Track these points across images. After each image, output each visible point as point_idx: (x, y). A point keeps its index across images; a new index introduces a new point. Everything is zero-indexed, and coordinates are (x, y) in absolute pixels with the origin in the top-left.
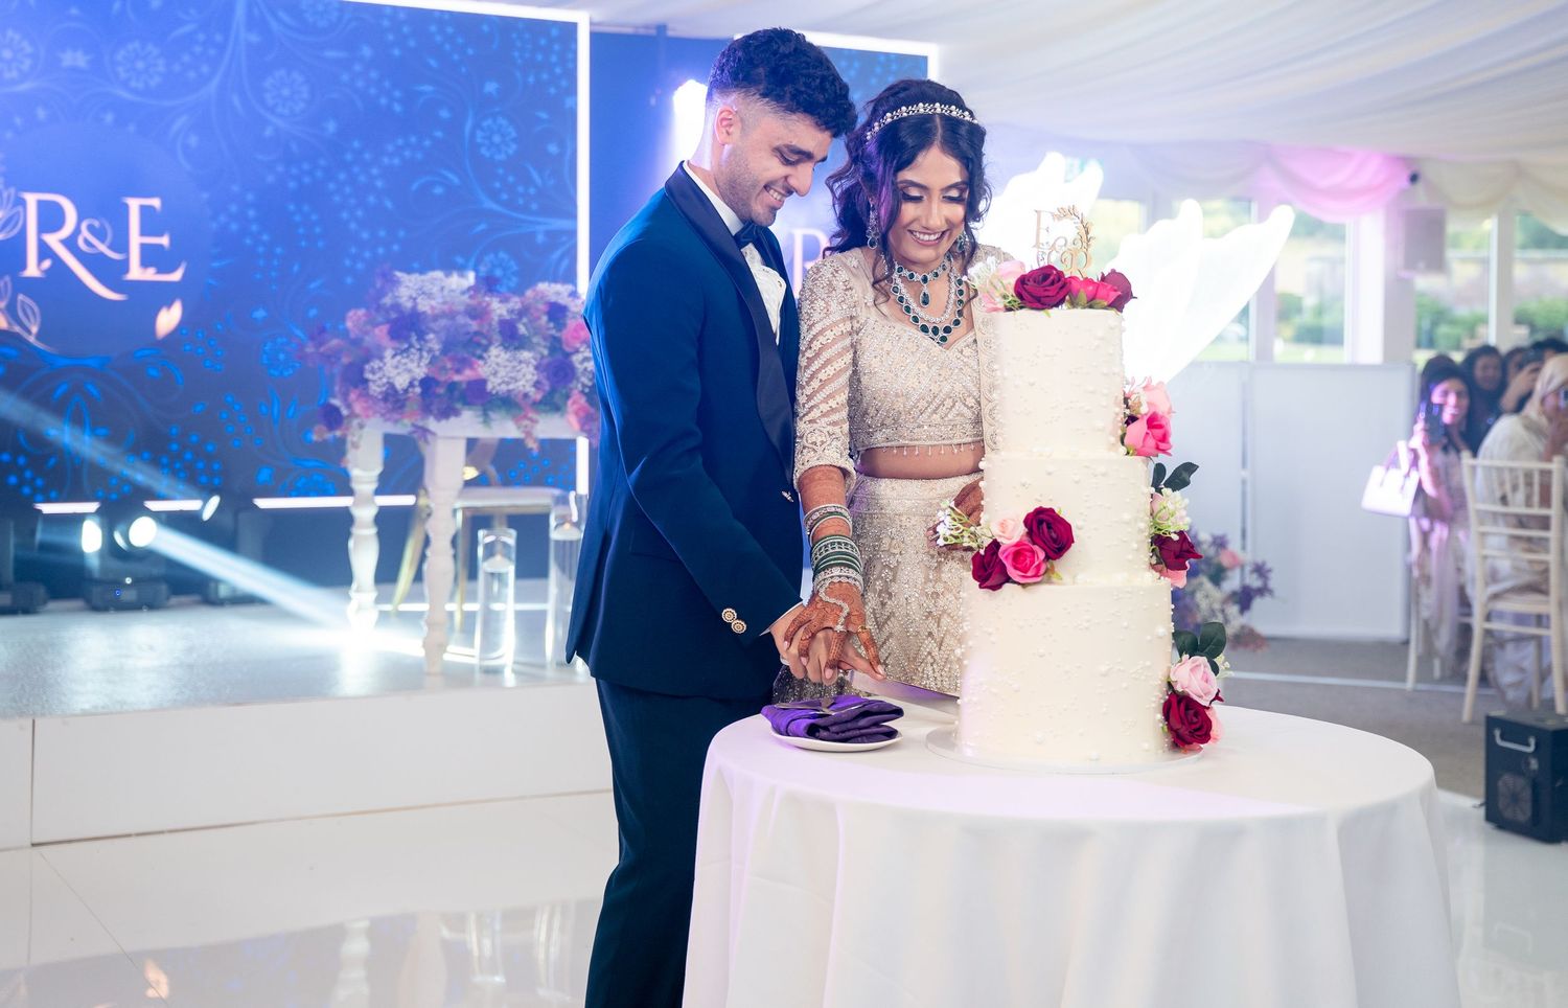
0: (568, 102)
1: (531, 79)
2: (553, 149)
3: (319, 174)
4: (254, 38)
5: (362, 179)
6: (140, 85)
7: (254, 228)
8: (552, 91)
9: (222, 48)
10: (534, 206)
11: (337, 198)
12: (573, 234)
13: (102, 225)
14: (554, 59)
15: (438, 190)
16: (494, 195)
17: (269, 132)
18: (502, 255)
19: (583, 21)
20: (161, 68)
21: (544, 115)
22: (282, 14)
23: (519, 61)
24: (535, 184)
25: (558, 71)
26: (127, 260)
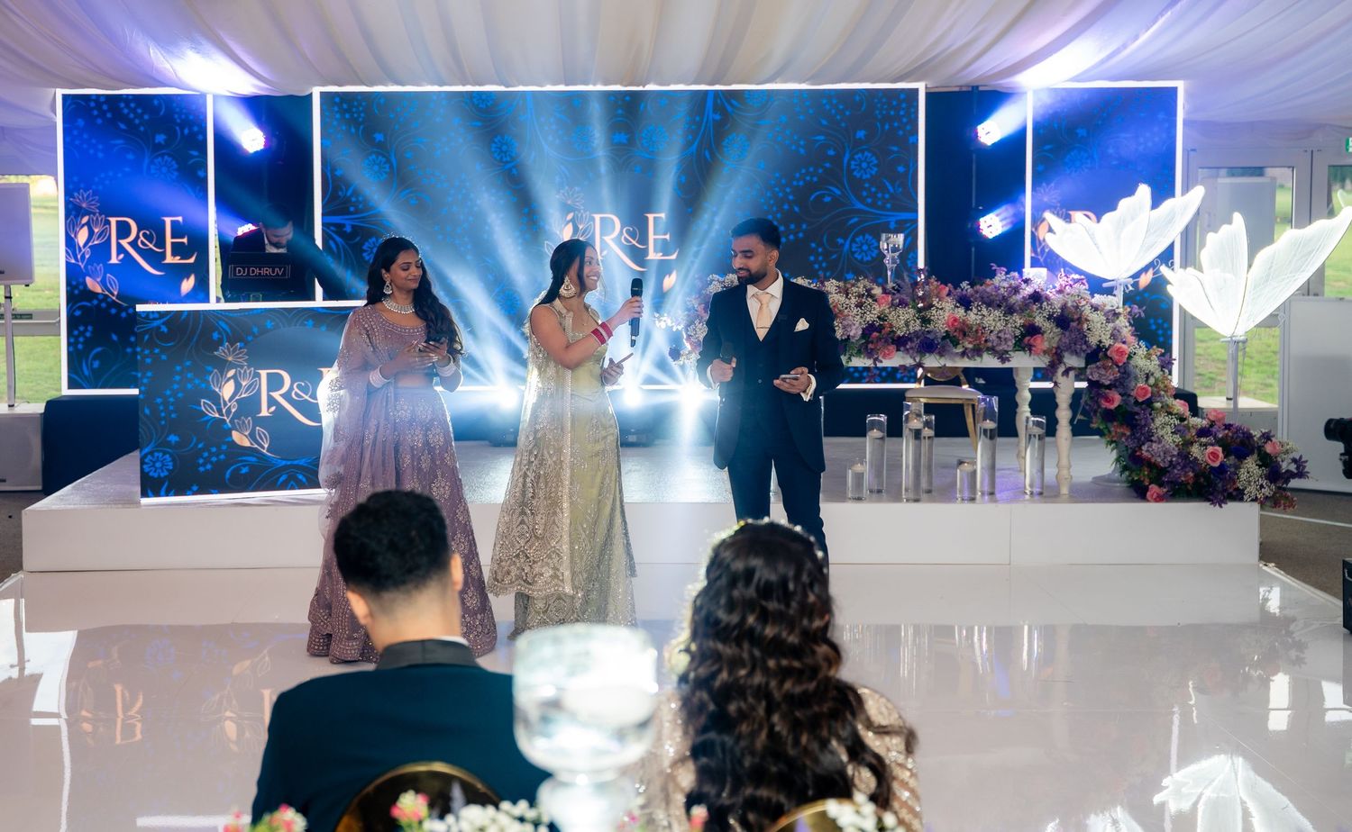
0: (911, 140)
1: (887, 127)
2: (901, 169)
3: (755, 193)
5: (781, 195)
6: (655, 150)
8: (901, 133)
10: (889, 206)
12: (915, 221)
13: (634, 230)
14: (902, 113)
15: (827, 199)
16: (862, 200)
17: (726, 171)
18: (867, 236)
19: (921, 87)
20: (666, 139)
21: (895, 149)
22: (734, 102)
23: (879, 117)
24: (888, 191)
25: (905, 120)
26: (647, 249)
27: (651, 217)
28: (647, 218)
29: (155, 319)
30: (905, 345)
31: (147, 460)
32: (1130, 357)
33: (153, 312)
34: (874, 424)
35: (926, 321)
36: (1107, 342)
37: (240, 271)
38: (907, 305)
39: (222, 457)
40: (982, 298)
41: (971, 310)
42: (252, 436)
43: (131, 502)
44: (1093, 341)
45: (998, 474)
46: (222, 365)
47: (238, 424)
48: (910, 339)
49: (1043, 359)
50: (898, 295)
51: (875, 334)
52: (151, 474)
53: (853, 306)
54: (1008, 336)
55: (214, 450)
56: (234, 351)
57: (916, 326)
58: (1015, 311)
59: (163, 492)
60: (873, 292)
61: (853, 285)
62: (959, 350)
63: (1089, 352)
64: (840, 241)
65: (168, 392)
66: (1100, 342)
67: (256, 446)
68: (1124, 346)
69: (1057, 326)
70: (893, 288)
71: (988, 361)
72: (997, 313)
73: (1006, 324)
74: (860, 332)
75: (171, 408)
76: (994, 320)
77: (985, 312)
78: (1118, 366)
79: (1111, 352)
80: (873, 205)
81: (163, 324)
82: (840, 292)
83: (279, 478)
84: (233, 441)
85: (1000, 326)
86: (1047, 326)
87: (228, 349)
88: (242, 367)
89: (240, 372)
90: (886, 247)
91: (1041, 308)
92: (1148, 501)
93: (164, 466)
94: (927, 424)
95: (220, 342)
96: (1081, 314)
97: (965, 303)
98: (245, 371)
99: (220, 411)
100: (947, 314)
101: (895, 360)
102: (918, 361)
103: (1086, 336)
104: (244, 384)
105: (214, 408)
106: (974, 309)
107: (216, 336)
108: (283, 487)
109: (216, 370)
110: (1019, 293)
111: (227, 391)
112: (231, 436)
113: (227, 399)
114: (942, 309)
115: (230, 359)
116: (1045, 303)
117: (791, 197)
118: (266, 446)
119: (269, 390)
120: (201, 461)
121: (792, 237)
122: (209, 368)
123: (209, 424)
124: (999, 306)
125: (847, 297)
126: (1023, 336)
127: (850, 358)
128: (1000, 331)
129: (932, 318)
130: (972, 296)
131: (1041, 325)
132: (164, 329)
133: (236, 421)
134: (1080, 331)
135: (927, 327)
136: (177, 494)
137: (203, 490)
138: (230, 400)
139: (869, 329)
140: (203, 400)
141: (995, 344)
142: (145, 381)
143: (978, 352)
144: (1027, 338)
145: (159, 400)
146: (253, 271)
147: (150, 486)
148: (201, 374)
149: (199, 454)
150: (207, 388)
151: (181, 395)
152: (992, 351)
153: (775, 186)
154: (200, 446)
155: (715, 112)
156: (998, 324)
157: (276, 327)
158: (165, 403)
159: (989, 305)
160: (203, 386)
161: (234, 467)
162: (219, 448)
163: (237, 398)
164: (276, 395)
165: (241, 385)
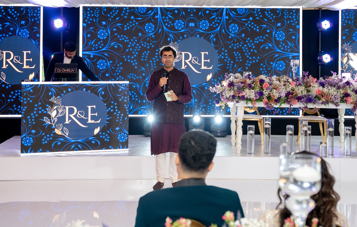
0: (298, 27)
1: (288, 22)
2: (294, 37)
3: (241, 45)
4: (227, 18)
5: (250, 46)
6: (204, 29)
7: (227, 57)
8: (293, 24)
9: (221, 20)
10: (289, 50)
11: (244, 50)
12: (299, 56)
13: (196, 58)
14: (294, 17)
15: (267, 48)
16: (280, 48)
17: (230, 37)
18: (281, 62)
19: (301, 8)
20: (208, 25)
21: (291, 30)
22: (233, 12)
23: (286, 18)
24: (289, 45)
25: (295, 20)
26: (201, 65)
27: (203, 53)
28: (201, 54)
29: (28, 87)
30: (301, 99)
31: (23, 139)
33: (28, 85)
34: (289, 129)
35: (308, 91)
37: (59, 70)
38: (301, 85)
39: (51, 138)
41: (325, 87)
42: (62, 131)
43: (17, 155)
45: (334, 148)
46: (52, 105)
47: (57, 126)
48: (303, 98)
49: (351, 105)
50: (298, 82)
51: (291, 96)
52: (25, 145)
53: (282, 85)
54: (338, 97)
55: (48, 136)
56: (57, 99)
57: (305, 93)
58: (341, 88)
59: (29, 151)
60: (289, 80)
61: (282, 78)
62: (321, 102)
64: (272, 63)
65: (32, 114)
67: (63, 134)
70: (296, 79)
71: (331, 106)
72: (334, 88)
73: (337, 93)
74: (285, 95)
75: (33, 120)
76: (333, 91)
77: (330, 88)
80: (283, 50)
81: (31, 89)
82: (277, 80)
83: (72, 146)
84: (55, 132)
85: (335, 93)
86: (352, 94)
87: (55, 99)
88: (59, 105)
89: (58, 107)
90: (293, 65)
91: (350, 87)
93: (29, 141)
94: (309, 129)
95: (52, 96)
97: (322, 85)
98: (60, 107)
99: (51, 121)
100: (316, 89)
101: (297, 105)
102: (305, 105)
105: (49, 120)
106: (326, 87)
107: (50, 93)
108: (73, 150)
109: (50, 106)
110: (342, 81)
111: (54, 114)
112: (55, 131)
113: (53, 117)
114: (314, 87)
115: (55, 102)
116: (351, 85)
117: (254, 47)
118: (67, 134)
119: (69, 114)
120: (43, 140)
121: (254, 61)
122: (47, 106)
123: (47, 126)
124: (335, 86)
125: (280, 82)
126: (343, 97)
127: (281, 104)
128: (335, 95)
129: (311, 90)
130: (325, 82)
131: (350, 93)
132: (31, 91)
133: (56, 125)
135: (309, 93)
136: (34, 152)
137: (44, 151)
138: (55, 117)
139: (288, 94)
140: (45, 117)
141: (333, 100)
142: (24, 110)
143: (327, 102)
144: (345, 98)
145: (29, 117)
146: (64, 70)
147: (24, 149)
148: (44, 108)
149: (43, 137)
150: (46, 113)
151: (36, 115)
152: (333, 102)
153: (248, 43)
154: (43, 134)
155: (226, 16)
156: (335, 92)
157: (72, 91)
158: (31, 118)
159: (331, 86)
160: (45, 112)
161: (55, 142)
162: (50, 135)
163: (57, 116)
164: (71, 116)
165: (59, 112)
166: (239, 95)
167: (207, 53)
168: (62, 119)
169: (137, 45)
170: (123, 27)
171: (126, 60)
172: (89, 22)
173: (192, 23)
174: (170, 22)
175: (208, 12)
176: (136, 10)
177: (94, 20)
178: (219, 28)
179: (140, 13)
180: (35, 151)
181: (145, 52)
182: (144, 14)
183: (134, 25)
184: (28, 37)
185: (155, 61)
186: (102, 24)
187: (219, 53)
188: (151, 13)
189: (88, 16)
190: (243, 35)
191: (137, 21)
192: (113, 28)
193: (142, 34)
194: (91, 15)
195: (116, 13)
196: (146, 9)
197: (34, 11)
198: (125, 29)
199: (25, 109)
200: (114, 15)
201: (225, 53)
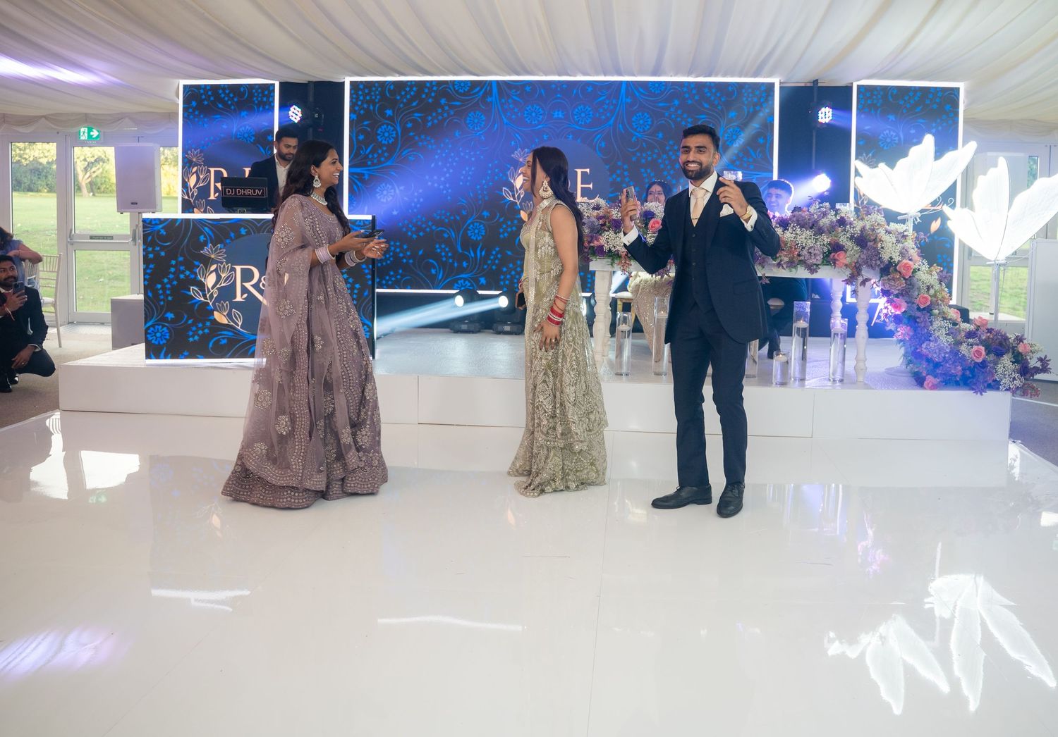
1: (752, 110)
2: (761, 140)
3: (655, 156)
4: (629, 100)
5: (673, 157)
6: (583, 123)
7: (627, 179)
8: (762, 114)
9: (616, 105)
11: (662, 166)
14: (763, 100)
17: (634, 139)
19: (776, 81)
20: (591, 116)
21: (757, 125)
22: (641, 90)
23: (746, 102)
24: (752, 156)
25: (765, 105)
26: (576, 194)
27: (579, 171)
28: (576, 172)
29: (156, 224)
31: (149, 331)
32: (914, 271)
33: (155, 220)
36: (897, 258)
37: (229, 192)
39: (206, 331)
40: (798, 221)
41: (788, 230)
42: (229, 316)
44: (885, 257)
46: (207, 262)
47: (219, 306)
49: (846, 271)
52: (153, 341)
54: (817, 252)
55: (200, 325)
56: (216, 250)
58: (824, 232)
59: (162, 355)
63: (882, 266)
65: (166, 280)
66: (891, 258)
67: (232, 324)
68: (910, 262)
69: (857, 245)
72: (809, 233)
73: (816, 242)
75: (168, 292)
76: (806, 239)
77: (798, 231)
78: (905, 279)
79: (900, 267)
81: (162, 228)
84: (215, 319)
85: (810, 243)
86: (849, 244)
87: (212, 250)
88: (222, 263)
89: (220, 267)
91: (845, 230)
92: (925, 389)
93: (162, 336)
95: (205, 244)
96: (877, 236)
97: (784, 224)
98: (224, 267)
99: (205, 296)
103: (879, 253)
104: (223, 276)
105: (201, 294)
106: (790, 229)
107: (202, 238)
109: (202, 265)
110: (828, 217)
111: (210, 280)
112: (213, 315)
113: (210, 286)
115: (213, 256)
116: (848, 226)
118: (240, 324)
119: (242, 282)
120: (191, 333)
122: (196, 263)
123: (197, 305)
124: (811, 228)
126: (830, 252)
128: (811, 248)
131: (844, 244)
132: (163, 232)
133: (217, 304)
134: (875, 249)
136: (172, 357)
137: (192, 355)
138: (213, 288)
140: (192, 287)
141: (806, 258)
142: (149, 271)
143: (792, 264)
144: (833, 254)
145: (159, 286)
146: (239, 192)
147: (152, 351)
148: (191, 267)
149: (188, 327)
150: (195, 278)
151: (175, 283)
152: (803, 263)
153: (670, 150)
154: (190, 322)
155: (627, 97)
156: (809, 241)
157: (248, 233)
158: (163, 288)
159: (802, 227)
160: (192, 276)
161: (215, 339)
162: (204, 324)
163: (218, 286)
164: (248, 285)
165: (221, 277)
166: (592, 245)
167: (588, 170)
168: (227, 293)
169: (452, 154)
170: (424, 120)
171: (429, 183)
172: (362, 112)
173: (559, 111)
174: (516, 110)
175: (590, 89)
176: (451, 87)
177: (371, 108)
178: (611, 122)
179: (457, 91)
180: (176, 355)
181: (467, 169)
182: (464, 94)
183: (445, 115)
184: (252, 140)
185: (485, 187)
186: (386, 114)
187: (612, 171)
188: (479, 91)
189: (360, 100)
190: (660, 135)
191: (451, 107)
192: (406, 123)
193: (460, 133)
194: (365, 97)
195: (412, 93)
196: (469, 85)
197: (263, 92)
198: (430, 124)
199: (151, 269)
200: (408, 97)
201: (624, 170)
